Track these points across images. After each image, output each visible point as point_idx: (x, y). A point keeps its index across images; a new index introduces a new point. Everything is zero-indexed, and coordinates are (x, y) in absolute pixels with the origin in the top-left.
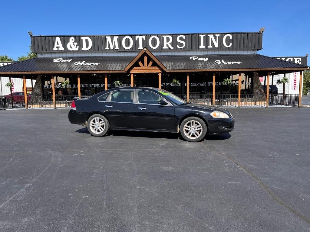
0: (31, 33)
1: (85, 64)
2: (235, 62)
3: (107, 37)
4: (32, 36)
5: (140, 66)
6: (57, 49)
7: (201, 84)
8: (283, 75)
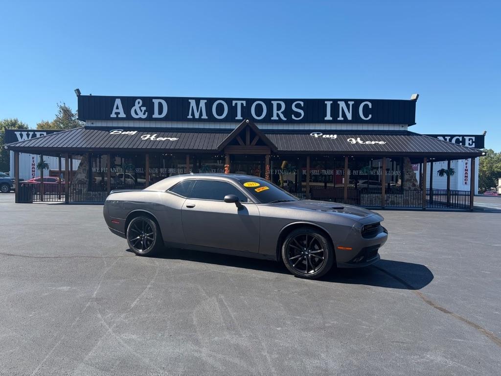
0: (79, 92)
1: (158, 139)
2: (377, 142)
3: (190, 101)
4: (79, 95)
5: (239, 144)
6: (115, 116)
8: (446, 162)
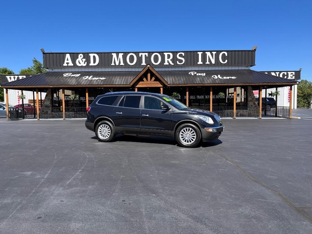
0: (44, 50)
1: (93, 79)
2: (230, 77)
3: (112, 54)
4: (44, 52)
5: (143, 81)
6: (66, 65)
7: (199, 97)
